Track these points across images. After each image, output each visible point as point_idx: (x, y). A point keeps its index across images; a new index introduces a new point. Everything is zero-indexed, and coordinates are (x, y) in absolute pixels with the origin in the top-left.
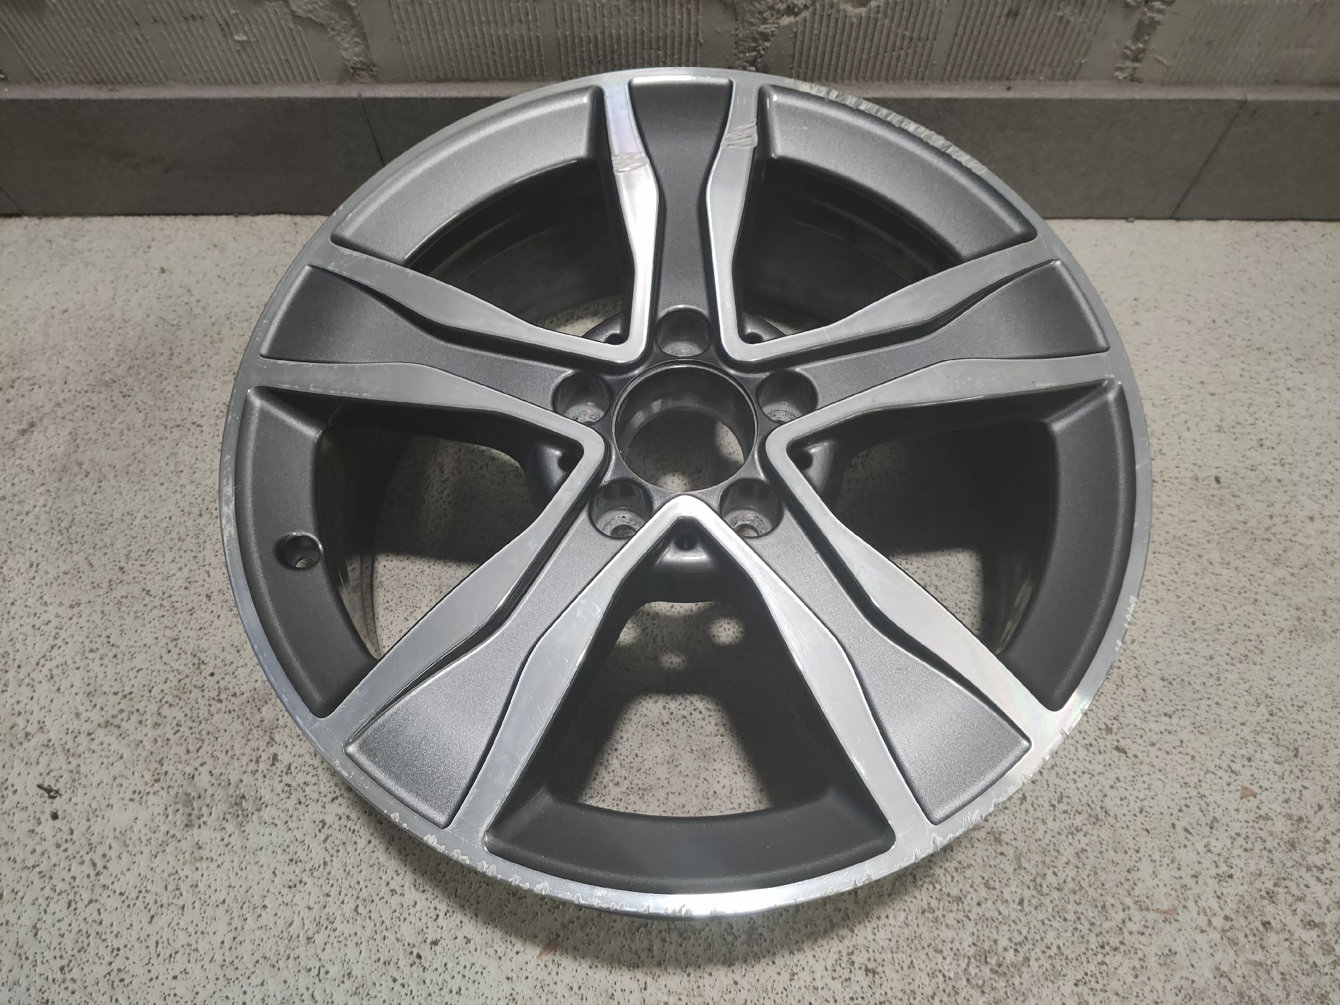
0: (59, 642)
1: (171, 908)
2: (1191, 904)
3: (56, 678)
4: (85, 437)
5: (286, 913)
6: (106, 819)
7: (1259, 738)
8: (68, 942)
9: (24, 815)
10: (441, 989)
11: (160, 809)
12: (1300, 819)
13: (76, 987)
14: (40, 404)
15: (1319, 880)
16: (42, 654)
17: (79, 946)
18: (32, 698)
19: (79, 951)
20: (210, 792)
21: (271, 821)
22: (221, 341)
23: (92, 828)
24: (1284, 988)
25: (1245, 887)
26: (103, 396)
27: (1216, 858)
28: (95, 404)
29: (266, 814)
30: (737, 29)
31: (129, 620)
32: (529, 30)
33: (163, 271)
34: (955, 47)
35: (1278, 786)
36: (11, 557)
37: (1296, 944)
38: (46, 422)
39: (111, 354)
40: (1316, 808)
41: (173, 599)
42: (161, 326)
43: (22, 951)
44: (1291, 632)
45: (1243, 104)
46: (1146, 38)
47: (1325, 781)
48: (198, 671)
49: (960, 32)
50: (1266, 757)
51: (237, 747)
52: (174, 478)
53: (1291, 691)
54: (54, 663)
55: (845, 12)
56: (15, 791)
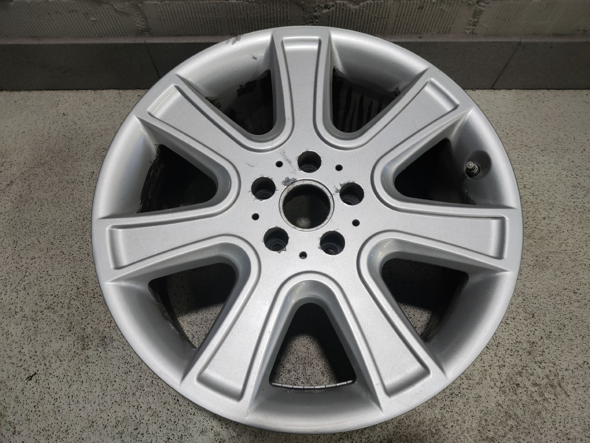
0: (27, 274)
1: (78, 382)
2: (488, 377)
3: (27, 289)
4: (34, 187)
5: (124, 384)
6: (50, 347)
7: (518, 310)
8: (37, 396)
9: (16, 345)
10: (187, 413)
11: (72, 342)
12: (533, 343)
13: (40, 414)
14: (15, 173)
15: (540, 367)
16: (20, 279)
17: (41, 397)
18: (17, 297)
19: (41, 400)
20: (92, 335)
21: (117, 347)
22: (90, 145)
23: (44, 350)
24: (524, 410)
25: (510, 370)
26: (41, 169)
27: (499, 359)
28: (38, 173)
29: (115, 344)
30: (304, 14)
31: (56, 265)
32: (216, 15)
33: (64, 114)
34: (397, 21)
35: (525, 330)
36: (6, 238)
37: (529, 393)
38: (17, 181)
39: (44, 151)
40: (540, 338)
41: (74, 256)
42: (64, 139)
43: (18, 400)
44: (533, 266)
45: (519, 44)
46: (478, 17)
47: (544, 327)
48: (85, 286)
49: (399, 15)
50: (521, 318)
51: (102, 317)
52: (72, 204)
53: (532, 290)
54: (26, 283)
55: (350, 7)
56: (12, 335)
